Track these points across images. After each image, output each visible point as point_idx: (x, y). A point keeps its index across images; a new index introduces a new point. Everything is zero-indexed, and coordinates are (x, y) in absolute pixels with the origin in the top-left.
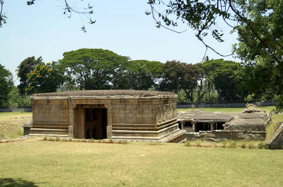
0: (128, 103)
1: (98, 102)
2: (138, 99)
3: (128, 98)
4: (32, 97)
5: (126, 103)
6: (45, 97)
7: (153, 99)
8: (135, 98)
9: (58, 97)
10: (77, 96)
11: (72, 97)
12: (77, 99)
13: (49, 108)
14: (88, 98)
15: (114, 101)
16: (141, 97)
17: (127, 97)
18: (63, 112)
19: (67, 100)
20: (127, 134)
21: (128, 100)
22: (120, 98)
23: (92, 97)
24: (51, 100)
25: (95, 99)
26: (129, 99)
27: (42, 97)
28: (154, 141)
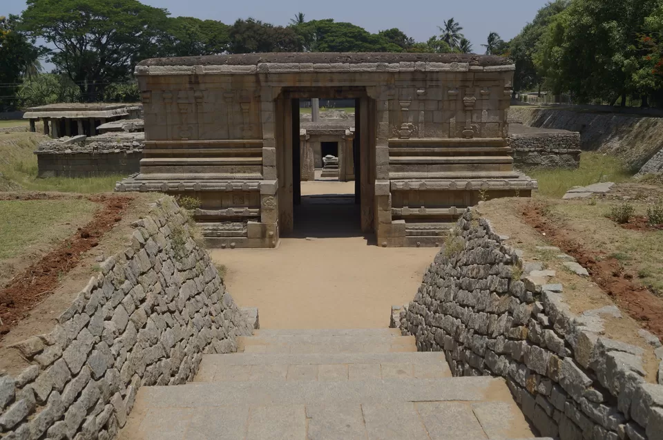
0: (434, 83)
1: (351, 81)
2: (464, 72)
3: (437, 69)
4: (142, 68)
5: (429, 83)
6: (185, 67)
7: (506, 72)
8: (456, 70)
9: (225, 68)
10: (286, 65)
11: (271, 68)
12: (288, 73)
13: (196, 98)
14: (322, 70)
15: (396, 76)
16: (472, 67)
17: (434, 66)
18: (242, 109)
19: (257, 75)
20: (430, 166)
21: (435, 76)
22: (412, 69)
23: (333, 67)
24: (206, 75)
25: (340, 73)
26: (437, 72)
27: (174, 67)
28: (512, 183)
